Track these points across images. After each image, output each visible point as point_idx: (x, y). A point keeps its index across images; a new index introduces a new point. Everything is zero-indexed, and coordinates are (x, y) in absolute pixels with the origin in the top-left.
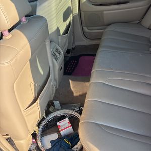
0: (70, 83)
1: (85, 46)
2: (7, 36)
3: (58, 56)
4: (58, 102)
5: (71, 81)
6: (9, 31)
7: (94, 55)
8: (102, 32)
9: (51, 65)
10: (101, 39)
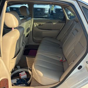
0: (26, 58)
1: (33, 45)
2: (13, 30)
3: (23, 45)
4: (19, 66)
5: (26, 57)
6: (14, 28)
7: (37, 50)
8: (41, 40)
9: (21, 47)
10: (40, 43)
